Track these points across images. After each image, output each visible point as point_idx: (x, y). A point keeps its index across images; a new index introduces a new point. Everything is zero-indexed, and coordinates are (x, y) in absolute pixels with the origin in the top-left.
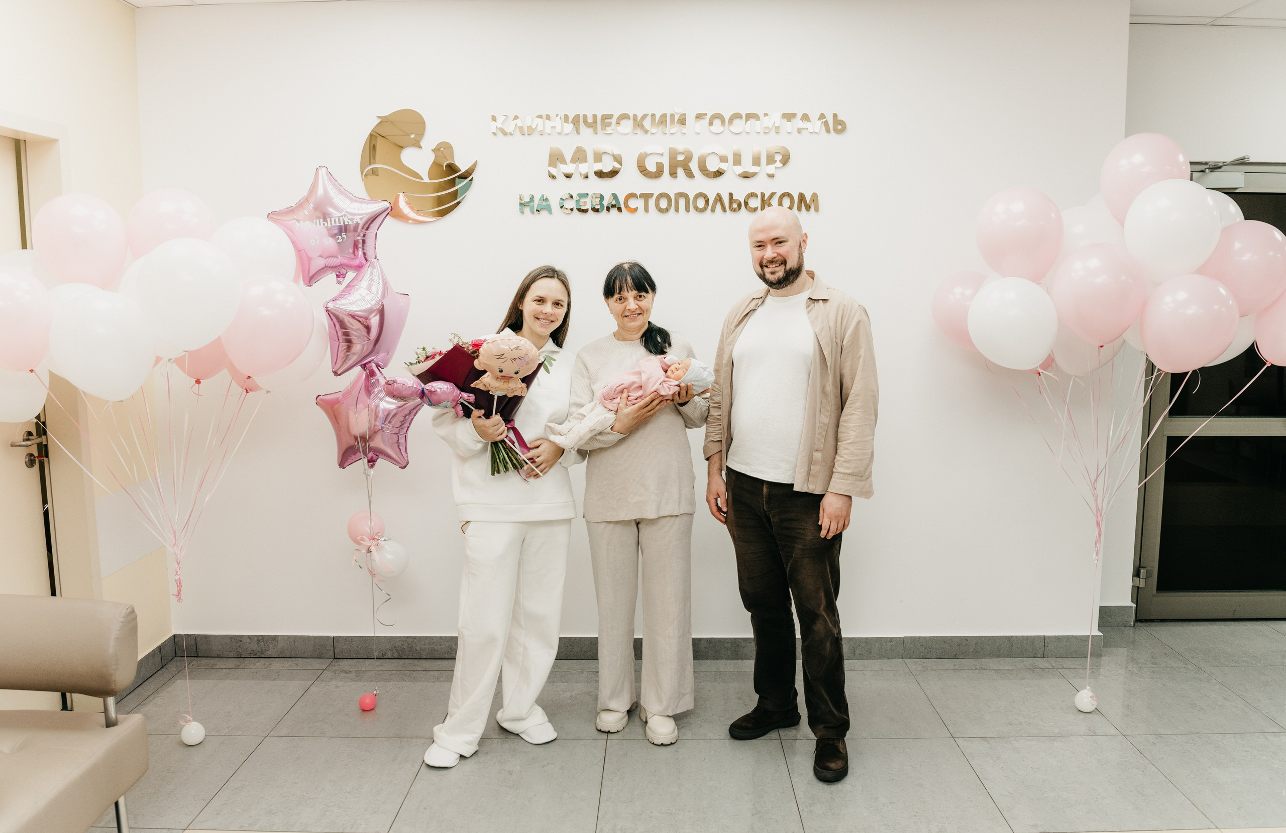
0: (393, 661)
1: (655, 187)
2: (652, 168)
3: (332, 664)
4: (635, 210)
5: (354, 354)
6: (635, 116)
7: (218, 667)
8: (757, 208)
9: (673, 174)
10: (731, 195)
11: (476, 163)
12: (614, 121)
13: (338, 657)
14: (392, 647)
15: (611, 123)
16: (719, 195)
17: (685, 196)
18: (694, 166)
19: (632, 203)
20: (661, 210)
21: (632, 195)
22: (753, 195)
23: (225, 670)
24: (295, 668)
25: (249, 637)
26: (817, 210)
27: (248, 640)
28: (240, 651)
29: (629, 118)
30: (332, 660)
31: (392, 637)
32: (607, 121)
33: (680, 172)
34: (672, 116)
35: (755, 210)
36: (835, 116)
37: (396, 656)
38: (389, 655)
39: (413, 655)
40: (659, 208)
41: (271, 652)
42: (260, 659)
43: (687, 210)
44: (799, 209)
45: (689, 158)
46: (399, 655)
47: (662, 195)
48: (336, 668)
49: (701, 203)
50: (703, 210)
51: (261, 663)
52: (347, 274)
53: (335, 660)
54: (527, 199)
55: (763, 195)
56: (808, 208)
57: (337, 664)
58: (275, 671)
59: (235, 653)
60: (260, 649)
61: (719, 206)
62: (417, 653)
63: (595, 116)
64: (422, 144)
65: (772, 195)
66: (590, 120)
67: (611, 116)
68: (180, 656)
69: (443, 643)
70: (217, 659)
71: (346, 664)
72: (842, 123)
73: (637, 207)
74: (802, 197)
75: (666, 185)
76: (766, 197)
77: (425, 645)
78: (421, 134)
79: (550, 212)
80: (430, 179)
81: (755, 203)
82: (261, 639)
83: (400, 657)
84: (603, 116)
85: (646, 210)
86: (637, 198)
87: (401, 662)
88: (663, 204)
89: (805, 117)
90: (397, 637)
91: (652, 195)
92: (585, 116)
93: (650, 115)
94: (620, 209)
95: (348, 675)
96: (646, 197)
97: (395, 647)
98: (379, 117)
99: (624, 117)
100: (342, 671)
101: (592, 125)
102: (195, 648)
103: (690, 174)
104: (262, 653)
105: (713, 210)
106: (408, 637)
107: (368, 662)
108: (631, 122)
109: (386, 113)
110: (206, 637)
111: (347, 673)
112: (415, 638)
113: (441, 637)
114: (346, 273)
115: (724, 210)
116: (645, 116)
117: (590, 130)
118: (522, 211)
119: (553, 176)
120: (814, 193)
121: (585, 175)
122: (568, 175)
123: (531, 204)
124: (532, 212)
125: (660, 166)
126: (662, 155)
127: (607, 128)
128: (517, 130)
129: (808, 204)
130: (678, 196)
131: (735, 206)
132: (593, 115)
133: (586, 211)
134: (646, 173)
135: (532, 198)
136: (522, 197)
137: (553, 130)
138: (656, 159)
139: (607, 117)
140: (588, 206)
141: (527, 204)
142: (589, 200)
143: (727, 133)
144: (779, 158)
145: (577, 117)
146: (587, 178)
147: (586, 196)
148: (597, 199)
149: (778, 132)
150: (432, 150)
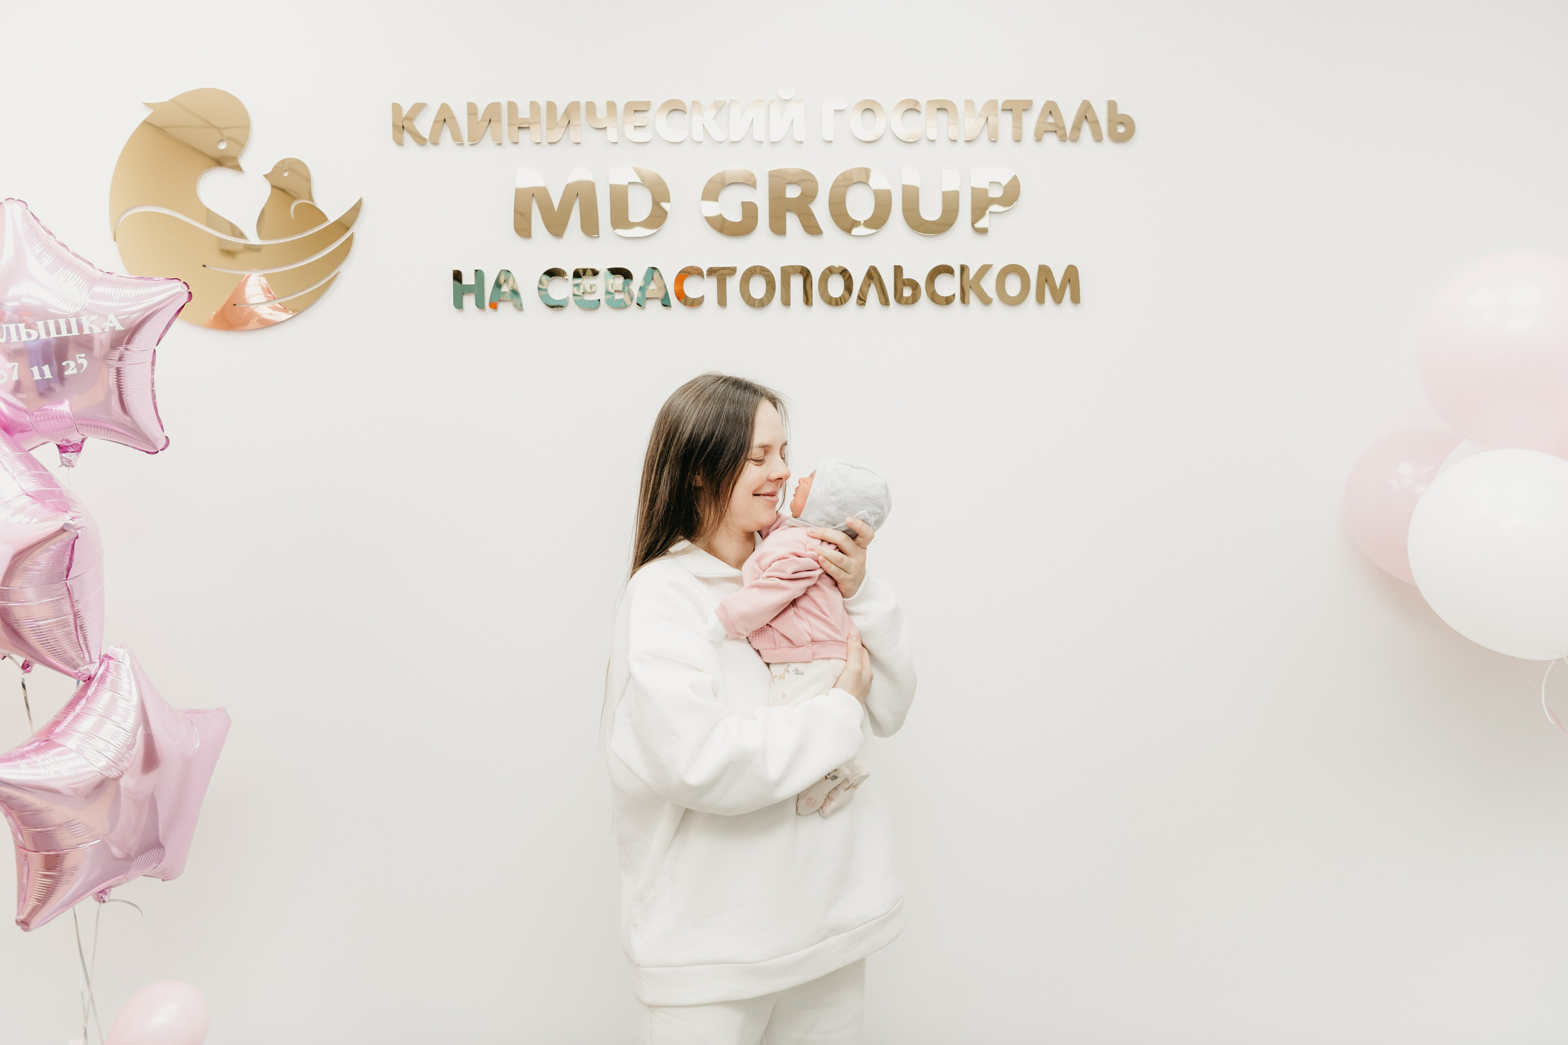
1: (740, 253)
2: (735, 216)
4: (698, 302)
6: (696, 107)
8: (954, 295)
9: (778, 228)
10: (898, 270)
11: (360, 202)
12: (651, 113)
15: (645, 121)
16: (872, 270)
17: (806, 274)
18: (820, 210)
19: (692, 288)
20: (750, 302)
21: (692, 272)
22: (948, 270)
26: (1076, 299)
29: (684, 112)
33: (792, 222)
35: (948, 301)
36: (1112, 106)
40: (749, 298)
43: (808, 300)
44: (1040, 300)
45: (809, 196)
47: (754, 271)
49: (836, 287)
50: (839, 302)
52: (85, 443)
54: (469, 279)
55: (965, 269)
56: (1058, 299)
61: (873, 294)
63: (611, 106)
64: (243, 163)
65: (985, 269)
66: (601, 112)
67: (646, 105)
72: (1128, 123)
73: (703, 296)
74: (1045, 273)
75: (764, 249)
76: (972, 273)
78: (241, 144)
79: (519, 306)
80: (261, 238)
81: (947, 286)
84: (629, 105)
85: (722, 301)
86: (703, 276)
88: (758, 288)
89: (1051, 109)
91: (732, 271)
92: (591, 106)
94: (666, 304)
96: (721, 274)
98: (148, 105)
101: (606, 125)
103: (812, 228)
105: (862, 300)
108: (688, 117)
109: (164, 96)
114: (83, 441)
115: (885, 302)
118: (458, 304)
119: (523, 229)
120: (1069, 265)
121: (590, 228)
122: (556, 226)
123: (478, 289)
124: (480, 305)
125: (750, 211)
126: (753, 185)
127: (638, 129)
128: (446, 134)
129: (1058, 287)
130: (787, 272)
131: (907, 292)
132: (607, 102)
133: (595, 306)
134: (721, 226)
135: (478, 274)
136: (457, 276)
137: (523, 135)
138: (743, 194)
139: (638, 108)
140: (600, 294)
141: (469, 289)
142: (600, 282)
143: (888, 142)
144: (996, 193)
145: (573, 106)
146: (598, 235)
147: (595, 273)
148: (619, 280)
149: (993, 136)
150: (266, 176)
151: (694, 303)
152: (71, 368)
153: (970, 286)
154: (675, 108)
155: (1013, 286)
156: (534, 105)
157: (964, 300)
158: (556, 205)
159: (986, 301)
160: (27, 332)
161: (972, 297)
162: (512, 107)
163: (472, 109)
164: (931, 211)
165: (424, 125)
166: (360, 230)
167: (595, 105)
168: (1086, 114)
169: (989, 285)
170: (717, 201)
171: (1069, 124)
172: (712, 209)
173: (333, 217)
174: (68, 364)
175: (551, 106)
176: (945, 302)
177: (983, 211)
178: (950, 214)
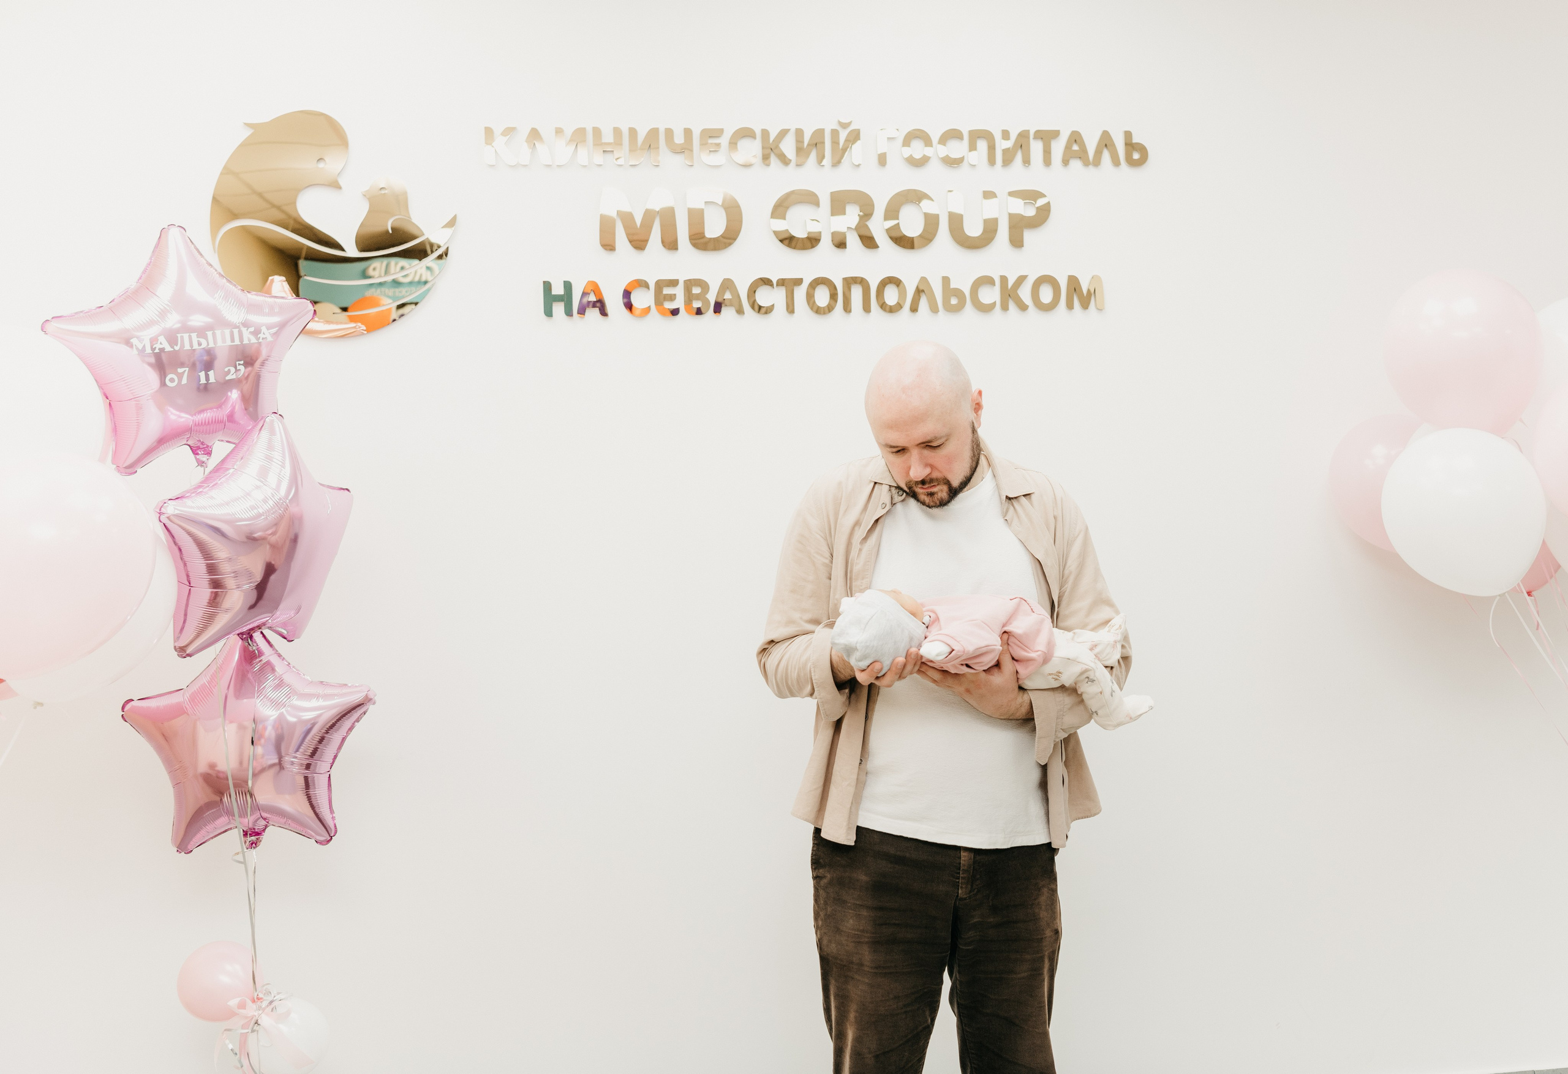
1: (807, 266)
2: (800, 232)
4: (769, 310)
5: (227, 611)
6: (765, 133)
8: (995, 304)
9: (840, 246)
10: (946, 280)
11: (454, 218)
12: (724, 140)
15: (718, 145)
16: (924, 280)
17: (864, 284)
18: (877, 228)
19: (764, 297)
20: (815, 311)
21: (765, 283)
22: (987, 281)
26: (1100, 307)
29: (754, 137)
32: (711, 141)
33: (853, 239)
34: (835, 133)
35: (991, 308)
36: (1128, 135)
40: (815, 309)
43: (867, 308)
44: (1070, 306)
45: (867, 215)
47: (817, 283)
49: (891, 296)
50: (896, 309)
52: (215, 444)
54: (558, 290)
55: (1004, 279)
56: (1085, 305)
61: (923, 303)
63: (688, 133)
64: (344, 184)
65: (1021, 279)
66: (679, 139)
67: (717, 133)
72: (1142, 151)
73: (773, 305)
74: (1074, 284)
75: (827, 262)
76: (1010, 284)
78: (341, 162)
79: (604, 313)
80: (360, 251)
81: (990, 295)
84: (704, 131)
85: (790, 309)
86: (773, 286)
88: (822, 297)
89: (1076, 139)
91: (798, 282)
92: (669, 133)
93: (793, 131)
94: (740, 311)
96: (789, 285)
99: (746, 133)
101: (684, 149)
103: (869, 243)
105: (914, 309)
108: (757, 144)
109: (263, 116)
114: (213, 443)
115: (934, 309)
116: (783, 133)
117: (678, 160)
118: (549, 313)
119: (609, 246)
120: (1094, 276)
121: (671, 244)
122: (639, 243)
123: (566, 298)
124: (569, 313)
125: (814, 227)
126: (817, 203)
127: (712, 154)
129: (1085, 295)
130: (847, 283)
131: (954, 301)
132: (685, 129)
133: (675, 312)
134: (787, 240)
135: (568, 286)
136: (547, 286)
137: (608, 158)
138: (807, 212)
139: (711, 134)
140: (679, 303)
141: (558, 298)
142: (679, 291)
143: (935, 167)
144: (1030, 212)
145: (653, 133)
146: (676, 249)
147: (674, 283)
148: (696, 290)
149: (1027, 162)
150: (365, 195)
151: (766, 311)
152: (231, 373)
153: (1009, 295)
155: (1046, 294)
156: (617, 132)
157: (1005, 308)
158: (638, 222)
159: (1023, 307)
160: (198, 341)
161: (1012, 305)
162: (597, 132)
163: (557, 128)
164: (974, 229)
167: (672, 131)
168: (1105, 142)
169: (1025, 293)
170: (784, 218)
171: (1091, 152)
172: (780, 225)
174: (229, 370)
175: (633, 132)
176: (987, 309)
177: (1019, 228)
178: (990, 229)
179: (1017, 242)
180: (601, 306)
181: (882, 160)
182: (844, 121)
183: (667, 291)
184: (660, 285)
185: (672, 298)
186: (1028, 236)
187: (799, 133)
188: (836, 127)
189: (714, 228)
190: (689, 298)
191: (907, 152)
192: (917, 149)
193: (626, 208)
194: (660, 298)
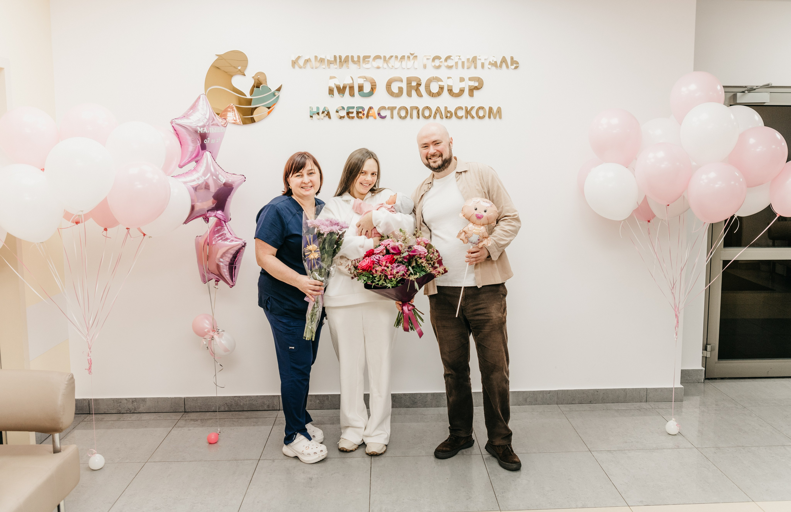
0: (225, 413)
1: (398, 103)
2: (395, 90)
3: (184, 415)
4: (385, 117)
6: (385, 57)
7: (105, 420)
8: (463, 116)
9: (409, 95)
10: (446, 108)
11: (281, 86)
12: (371, 59)
13: (187, 411)
14: (224, 403)
15: (369, 61)
16: (438, 107)
17: (418, 109)
18: (422, 89)
19: (383, 113)
20: (401, 117)
21: (383, 108)
22: (461, 108)
23: (110, 422)
24: (158, 419)
25: (126, 399)
26: (500, 118)
27: (125, 402)
28: (120, 409)
29: (381, 58)
30: (183, 413)
31: (224, 397)
32: (366, 60)
33: (414, 93)
35: (462, 117)
36: (512, 58)
37: (226, 409)
38: (222, 409)
39: (238, 409)
41: (141, 409)
42: (134, 414)
43: (418, 117)
44: (489, 117)
45: (419, 85)
46: (229, 409)
47: (401, 108)
48: (187, 418)
49: (427, 113)
50: (428, 117)
51: (135, 416)
53: (186, 413)
54: (315, 110)
55: (466, 108)
56: (495, 117)
57: (187, 415)
58: (146, 421)
59: (116, 410)
60: (133, 407)
61: (438, 115)
62: (241, 407)
63: (359, 57)
64: (246, 73)
65: (472, 108)
66: (356, 59)
67: (369, 57)
68: (77, 414)
69: (258, 400)
70: (104, 415)
71: (193, 416)
72: (516, 62)
73: (386, 115)
74: (491, 109)
75: (405, 101)
76: (469, 109)
77: (246, 401)
78: (245, 66)
79: (330, 117)
80: (251, 96)
81: (461, 113)
82: (134, 400)
83: (229, 410)
84: (364, 56)
85: (392, 118)
86: (386, 109)
87: (231, 413)
88: (403, 113)
90: (227, 397)
91: (396, 107)
92: (352, 57)
93: (394, 56)
94: (375, 118)
95: (196, 422)
96: (392, 109)
97: (226, 403)
100: (191, 420)
101: (357, 62)
102: (88, 408)
103: (420, 95)
104: (135, 410)
105: (435, 117)
106: (235, 397)
107: (208, 414)
108: (382, 60)
110: (96, 400)
111: (195, 421)
112: (239, 397)
113: (257, 396)
115: (441, 118)
116: (391, 57)
117: (356, 66)
118: (312, 118)
119: (331, 95)
120: (498, 107)
122: (342, 94)
123: (317, 113)
125: (401, 89)
126: (402, 81)
127: (367, 64)
128: (308, 65)
129: (495, 114)
130: (412, 108)
131: (449, 115)
132: (358, 55)
133: (353, 118)
134: (392, 94)
135: (318, 108)
136: (311, 108)
137: (332, 65)
138: (398, 84)
139: (366, 58)
140: (355, 114)
142: (355, 111)
143: (443, 69)
144: (476, 84)
145: (347, 57)
146: (354, 96)
147: (353, 108)
148: (360, 110)
149: (475, 68)
150: (253, 77)
151: (383, 118)
153: (468, 112)
154: (378, 57)
155: (481, 113)
156: (335, 57)
157: (466, 117)
158: (342, 87)
159: (473, 117)
161: (469, 116)
163: (316, 57)
164: (456, 90)
165: (301, 62)
166: (282, 94)
167: (354, 57)
168: (504, 60)
169: (474, 113)
170: (391, 86)
171: (499, 64)
172: (389, 89)
173: (273, 89)
175: (340, 57)
176: (461, 118)
177: (472, 90)
178: (462, 91)
179: (471, 94)
180: (328, 115)
181: (425, 67)
182: (412, 53)
183: (351, 110)
184: (349, 108)
185: (352, 113)
186: (475, 92)
187: (396, 57)
188: (409, 55)
189: (367, 89)
190: (358, 113)
191: (433, 64)
192: (437, 63)
193: (338, 83)
194: (348, 113)
